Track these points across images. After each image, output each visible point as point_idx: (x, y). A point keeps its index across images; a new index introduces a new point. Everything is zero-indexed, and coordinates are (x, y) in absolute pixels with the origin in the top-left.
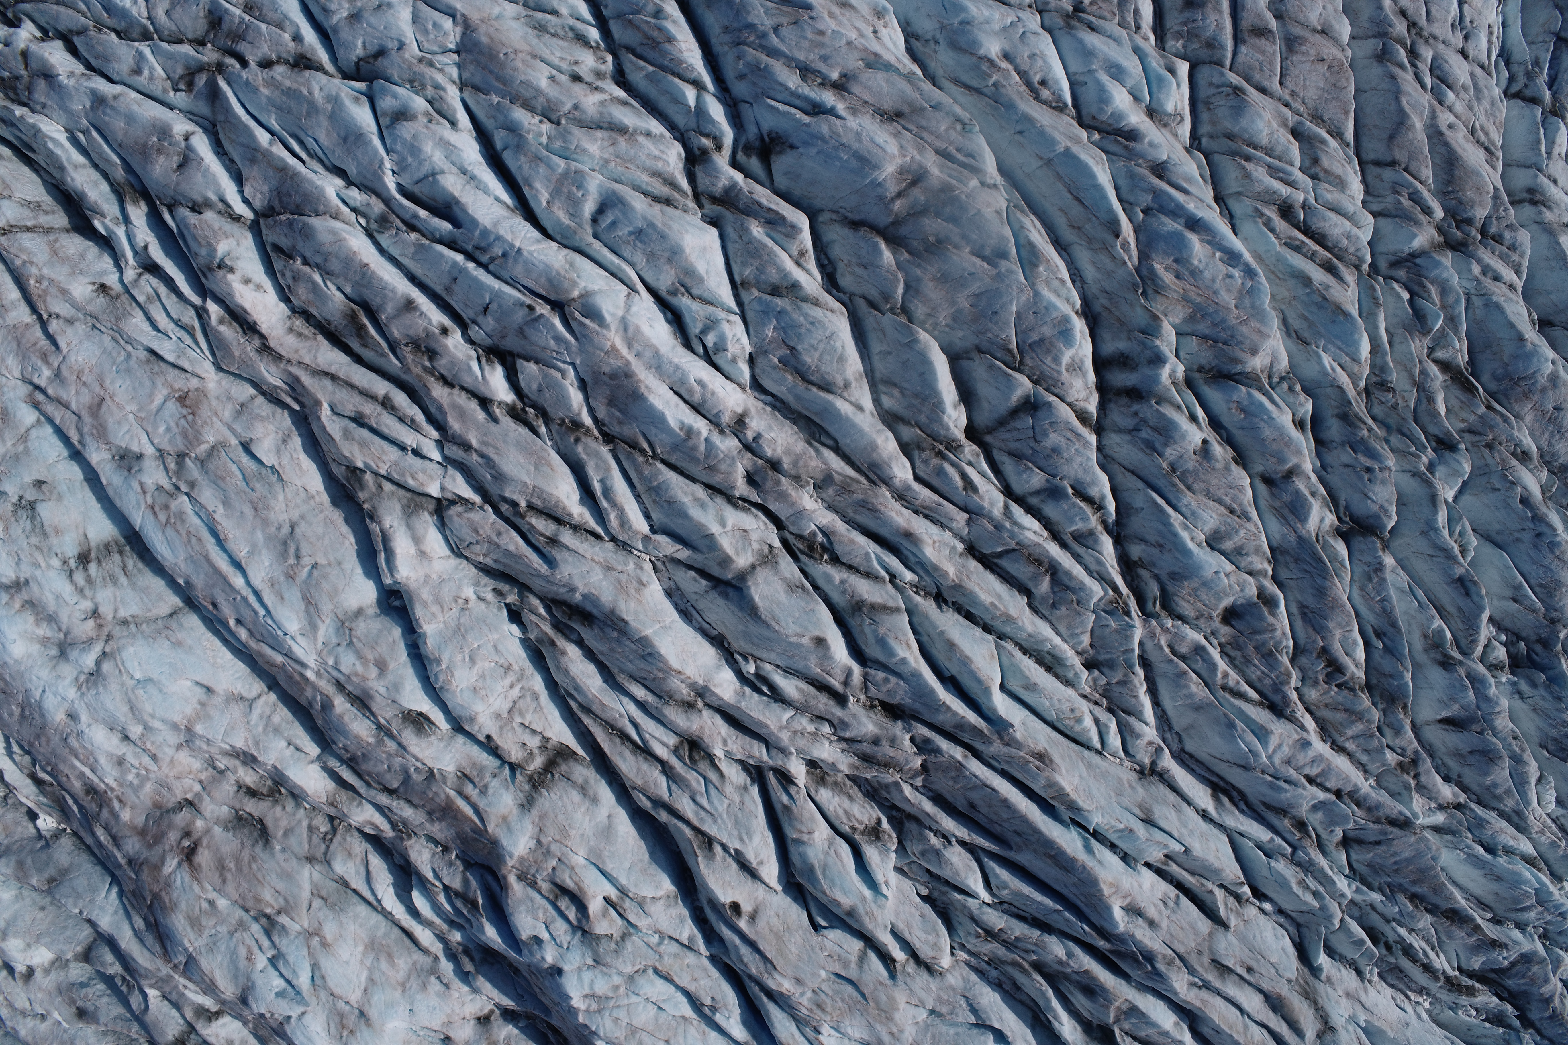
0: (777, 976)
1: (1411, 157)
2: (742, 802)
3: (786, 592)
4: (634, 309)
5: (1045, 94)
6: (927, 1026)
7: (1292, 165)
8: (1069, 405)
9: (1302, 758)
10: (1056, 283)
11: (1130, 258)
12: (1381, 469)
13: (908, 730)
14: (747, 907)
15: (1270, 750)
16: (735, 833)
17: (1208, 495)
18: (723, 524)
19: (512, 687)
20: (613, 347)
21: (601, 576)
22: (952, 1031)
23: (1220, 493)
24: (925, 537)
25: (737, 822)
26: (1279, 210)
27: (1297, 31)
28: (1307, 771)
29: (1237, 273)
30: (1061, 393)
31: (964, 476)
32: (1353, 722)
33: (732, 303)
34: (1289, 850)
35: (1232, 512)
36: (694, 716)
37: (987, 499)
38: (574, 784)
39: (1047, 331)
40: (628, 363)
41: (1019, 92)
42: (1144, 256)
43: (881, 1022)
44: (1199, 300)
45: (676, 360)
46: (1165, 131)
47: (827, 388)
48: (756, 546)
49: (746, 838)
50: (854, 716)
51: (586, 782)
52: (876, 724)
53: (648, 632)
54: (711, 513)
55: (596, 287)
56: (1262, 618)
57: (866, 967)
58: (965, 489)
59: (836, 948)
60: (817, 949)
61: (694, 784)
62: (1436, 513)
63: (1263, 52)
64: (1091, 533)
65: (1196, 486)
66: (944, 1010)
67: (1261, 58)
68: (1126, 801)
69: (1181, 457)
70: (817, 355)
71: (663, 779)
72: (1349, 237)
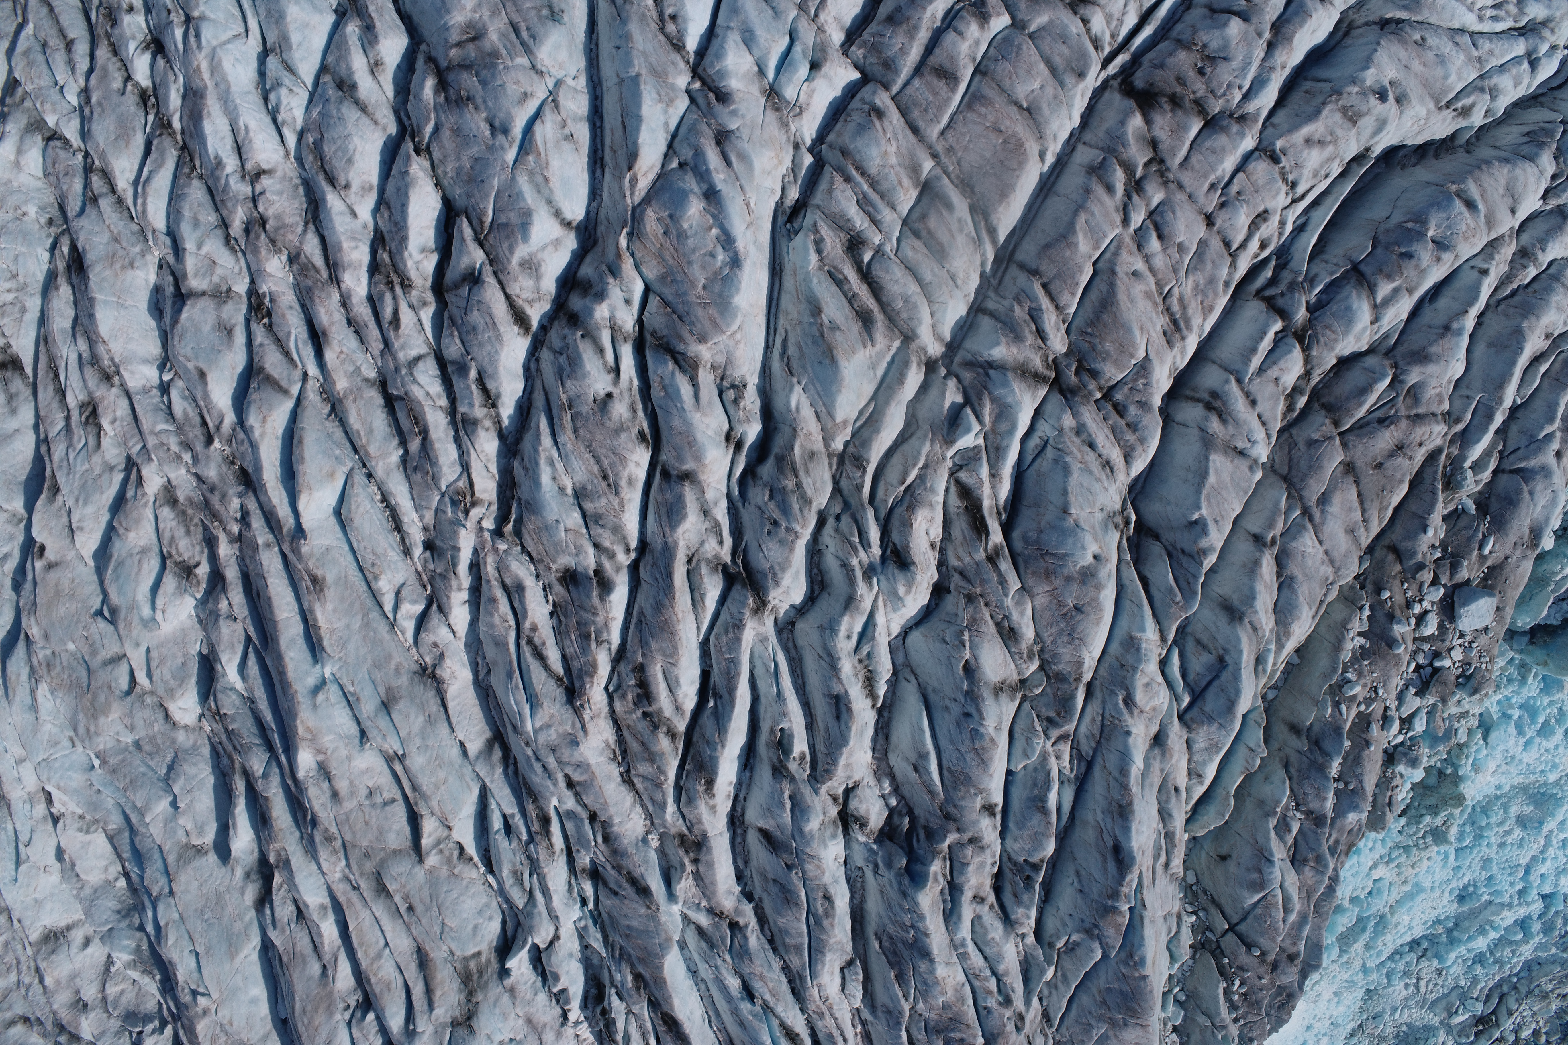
0: (32, 619)
1: (1059, 275)
2: (100, 476)
3: (213, 327)
4: (230, 46)
5: (671, 28)
6: (126, 749)
7: (893, 208)
8: (508, 297)
9: (566, 754)
10: (540, 179)
11: (632, 194)
12: (787, 529)
13: (240, 495)
14: (50, 555)
15: (538, 725)
16: (76, 493)
17: (590, 448)
18: (199, 247)
19: (8, 291)
20: (198, 67)
21: (105, 241)
22: (142, 769)
23: (601, 452)
24: (335, 343)
25: (83, 486)
26: (850, 241)
27: (990, 92)
28: (569, 770)
29: (721, 256)
30: (505, 281)
31: (396, 312)
32: (645, 760)
33: (309, 80)
34: (525, 837)
35: (605, 477)
36: (103, 388)
37: (401, 341)
38: (7, 390)
39: (513, 217)
40: (206, 87)
41: (644, 15)
42: (647, 200)
43: (86, 715)
44: (671, 262)
45: (238, 101)
46: (771, 116)
47: (332, 181)
48: (216, 279)
49: (81, 502)
50: (208, 457)
51: (17, 394)
52: (221, 475)
53: (99, 296)
54: (198, 233)
55: (212, 16)
56: (589, 597)
57: (110, 668)
58: (390, 323)
59: (97, 636)
60: (80, 626)
61: (76, 438)
62: (842, 615)
63: (935, 94)
64: (475, 423)
65: (581, 432)
66: (147, 748)
67: (931, 98)
68: (378, 676)
69: (579, 396)
70: (333, 148)
71: (60, 424)
72: (906, 301)
